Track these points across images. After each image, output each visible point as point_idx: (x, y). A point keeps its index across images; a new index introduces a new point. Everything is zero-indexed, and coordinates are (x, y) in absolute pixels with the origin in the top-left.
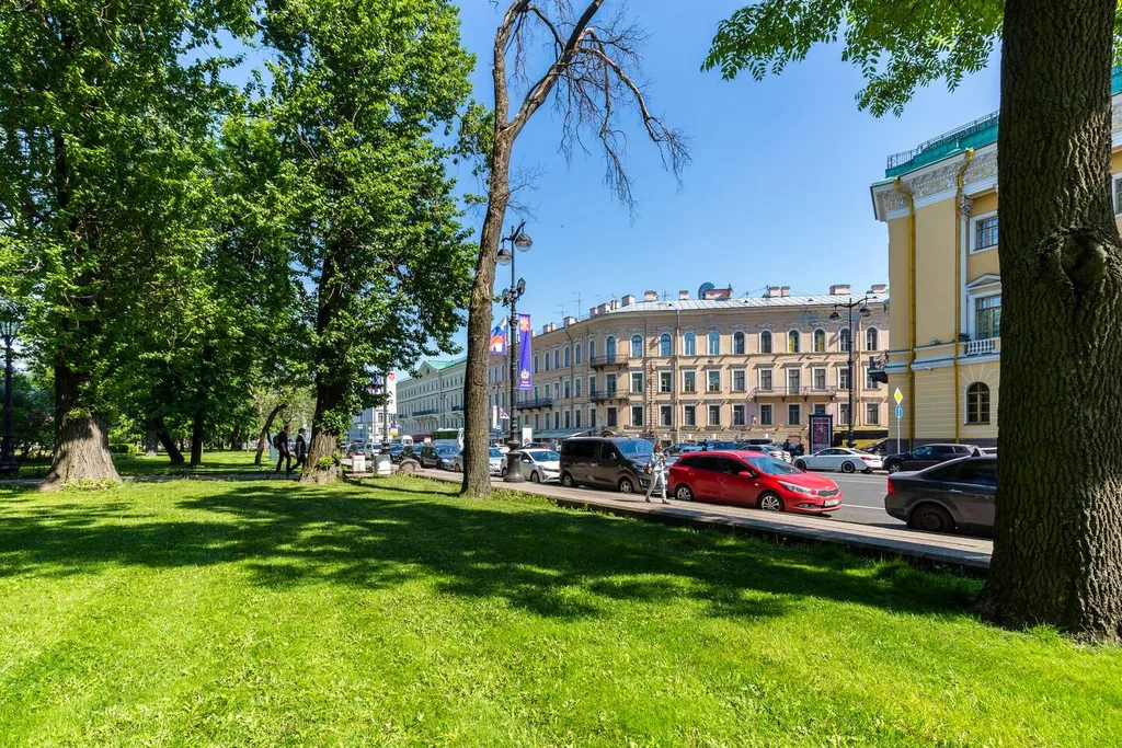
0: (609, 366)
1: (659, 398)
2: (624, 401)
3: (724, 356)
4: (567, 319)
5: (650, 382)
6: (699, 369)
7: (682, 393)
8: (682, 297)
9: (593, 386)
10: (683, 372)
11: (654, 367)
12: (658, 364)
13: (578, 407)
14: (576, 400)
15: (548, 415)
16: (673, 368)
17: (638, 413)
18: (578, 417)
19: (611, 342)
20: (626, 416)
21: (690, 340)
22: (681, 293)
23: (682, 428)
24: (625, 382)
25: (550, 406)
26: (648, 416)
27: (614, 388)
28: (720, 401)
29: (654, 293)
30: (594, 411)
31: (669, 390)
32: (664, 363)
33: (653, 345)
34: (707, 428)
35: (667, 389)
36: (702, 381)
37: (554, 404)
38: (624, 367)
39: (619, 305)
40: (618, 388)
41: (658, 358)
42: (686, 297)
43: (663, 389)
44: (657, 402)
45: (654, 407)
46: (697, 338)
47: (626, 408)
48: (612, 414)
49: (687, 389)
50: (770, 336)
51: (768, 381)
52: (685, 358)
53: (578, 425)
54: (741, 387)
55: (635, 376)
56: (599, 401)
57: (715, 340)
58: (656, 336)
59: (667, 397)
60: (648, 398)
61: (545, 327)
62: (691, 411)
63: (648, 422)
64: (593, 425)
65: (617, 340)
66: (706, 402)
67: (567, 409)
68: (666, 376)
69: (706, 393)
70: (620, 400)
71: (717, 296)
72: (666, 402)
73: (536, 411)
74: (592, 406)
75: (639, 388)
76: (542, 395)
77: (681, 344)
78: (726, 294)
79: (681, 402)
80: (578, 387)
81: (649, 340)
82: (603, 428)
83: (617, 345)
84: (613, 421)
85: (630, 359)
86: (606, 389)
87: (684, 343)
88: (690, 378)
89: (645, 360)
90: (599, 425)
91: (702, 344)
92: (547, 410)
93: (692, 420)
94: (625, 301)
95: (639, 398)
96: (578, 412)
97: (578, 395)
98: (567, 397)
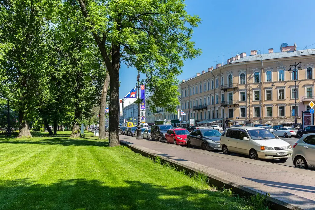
0: (229, 89)
1: (253, 103)
2: (236, 106)
3: (286, 82)
4: (217, 65)
5: (249, 96)
6: (274, 88)
7: (265, 101)
8: (270, 52)
9: (223, 98)
10: (266, 90)
11: (251, 89)
12: (253, 87)
13: (217, 109)
14: (216, 105)
15: (205, 112)
16: (260, 88)
17: (243, 111)
18: (217, 113)
19: (230, 77)
20: (237, 113)
21: (269, 74)
22: (270, 49)
23: (265, 118)
24: (237, 97)
25: (206, 108)
26: (248, 112)
27: (232, 99)
28: (284, 104)
29: (255, 51)
30: (223, 110)
31: (258, 99)
32: (256, 86)
33: (250, 78)
34: (278, 118)
35: (257, 99)
36: (275, 94)
37: (208, 107)
38: (236, 89)
39: (239, 57)
40: (233, 99)
41: (253, 84)
42: (272, 51)
43: (256, 99)
44: (253, 106)
45: (251, 108)
46: (272, 73)
47: (237, 109)
48: (231, 111)
49: (268, 99)
50: (312, 70)
51: (311, 93)
52: (266, 83)
53: (217, 118)
54: (296, 97)
55: (241, 93)
56: (226, 106)
57: (282, 73)
58: (252, 73)
59: (257, 103)
60: (248, 103)
61: (209, 69)
62: (270, 110)
63: (248, 115)
64: (223, 117)
65: (233, 76)
66: (277, 105)
67: (213, 109)
68: (257, 93)
69: (278, 100)
70: (235, 105)
71: (288, 50)
72: (257, 105)
73: (201, 111)
74: (223, 108)
75: (244, 99)
76: (204, 103)
77: (264, 77)
78: (293, 48)
79: (265, 105)
80: (217, 99)
81: (248, 75)
82: (227, 118)
83: (233, 78)
84: (231, 116)
85: (239, 85)
86: (228, 100)
87: (266, 76)
88: (269, 93)
89: (247, 85)
90: (225, 117)
91: (276, 76)
92: (205, 110)
93: (270, 113)
94: (242, 56)
95: (244, 104)
96: (217, 111)
97: (217, 103)
98: (213, 104)
